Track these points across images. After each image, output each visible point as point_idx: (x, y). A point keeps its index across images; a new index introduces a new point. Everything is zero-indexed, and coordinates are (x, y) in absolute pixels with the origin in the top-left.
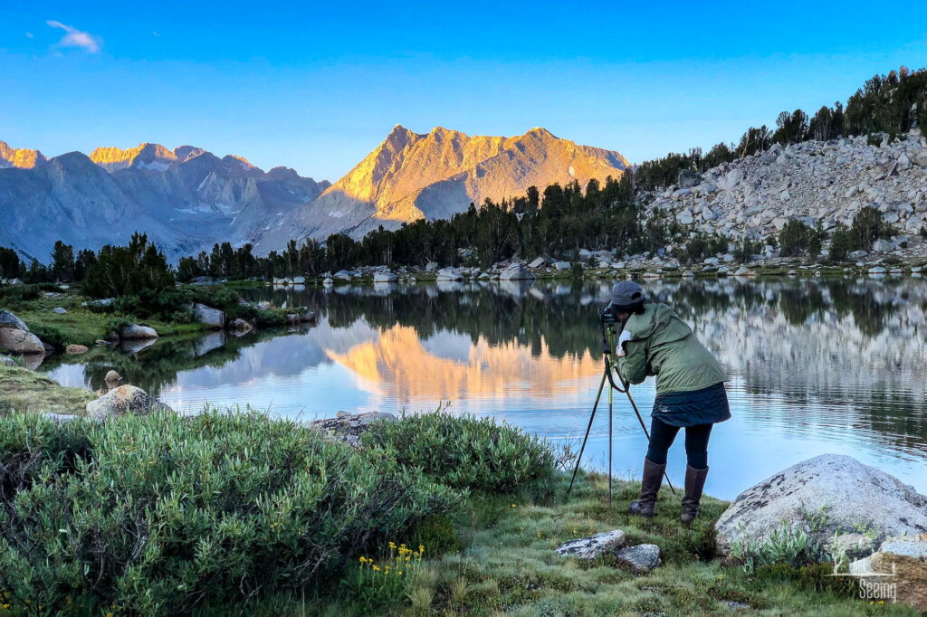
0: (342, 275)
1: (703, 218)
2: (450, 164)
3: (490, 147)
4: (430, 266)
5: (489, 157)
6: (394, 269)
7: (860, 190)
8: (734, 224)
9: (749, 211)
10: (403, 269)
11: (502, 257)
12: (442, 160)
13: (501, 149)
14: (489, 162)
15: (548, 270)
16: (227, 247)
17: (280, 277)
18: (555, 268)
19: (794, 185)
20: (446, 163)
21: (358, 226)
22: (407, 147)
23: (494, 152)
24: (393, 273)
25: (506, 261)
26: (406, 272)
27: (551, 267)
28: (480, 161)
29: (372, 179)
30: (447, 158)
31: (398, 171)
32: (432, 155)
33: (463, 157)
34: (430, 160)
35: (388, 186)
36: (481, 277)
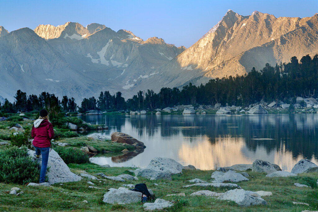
0: (167, 110)
2: (264, 35)
3: (290, 24)
4: (217, 105)
5: (289, 31)
6: (196, 107)
10: (201, 107)
11: (256, 101)
12: (258, 33)
13: (297, 25)
14: (289, 35)
15: (278, 109)
16: (107, 93)
17: (133, 111)
18: (282, 108)
20: (261, 35)
22: (235, 25)
23: (293, 27)
24: (194, 109)
25: (257, 103)
26: (202, 108)
27: (280, 106)
28: (283, 34)
29: (213, 45)
30: (261, 32)
31: (229, 40)
32: (252, 30)
33: (272, 31)
34: (250, 33)
35: (223, 50)
36: (241, 112)
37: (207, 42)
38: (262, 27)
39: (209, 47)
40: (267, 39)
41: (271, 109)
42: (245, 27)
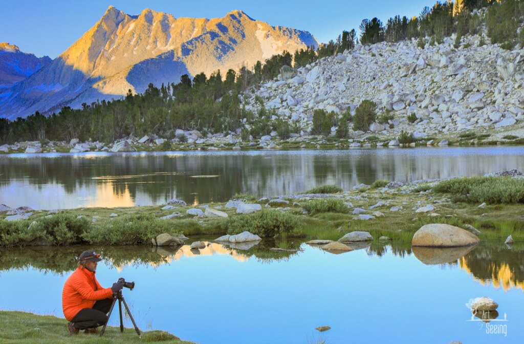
1: (287, 104)
3: (194, 27)
4: (74, 141)
5: (193, 37)
6: (44, 144)
7: (390, 84)
8: (306, 109)
9: (318, 99)
10: (51, 143)
11: (124, 135)
12: (151, 39)
13: (204, 29)
14: (193, 42)
15: (151, 145)
18: (156, 143)
19: (351, 79)
20: (155, 42)
21: (75, 98)
22: (120, 27)
24: (42, 147)
25: (126, 138)
26: (53, 145)
27: (154, 142)
28: (185, 41)
29: (88, 55)
30: (155, 38)
31: (111, 49)
32: (143, 35)
33: (170, 37)
34: (141, 40)
35: (103, 62)
36: (103, 149)
37: (81, 51)
38: (157, 32)
39: (84, 58)
40: (164, 48)
41: (142, 146)
42: (134, 32)
